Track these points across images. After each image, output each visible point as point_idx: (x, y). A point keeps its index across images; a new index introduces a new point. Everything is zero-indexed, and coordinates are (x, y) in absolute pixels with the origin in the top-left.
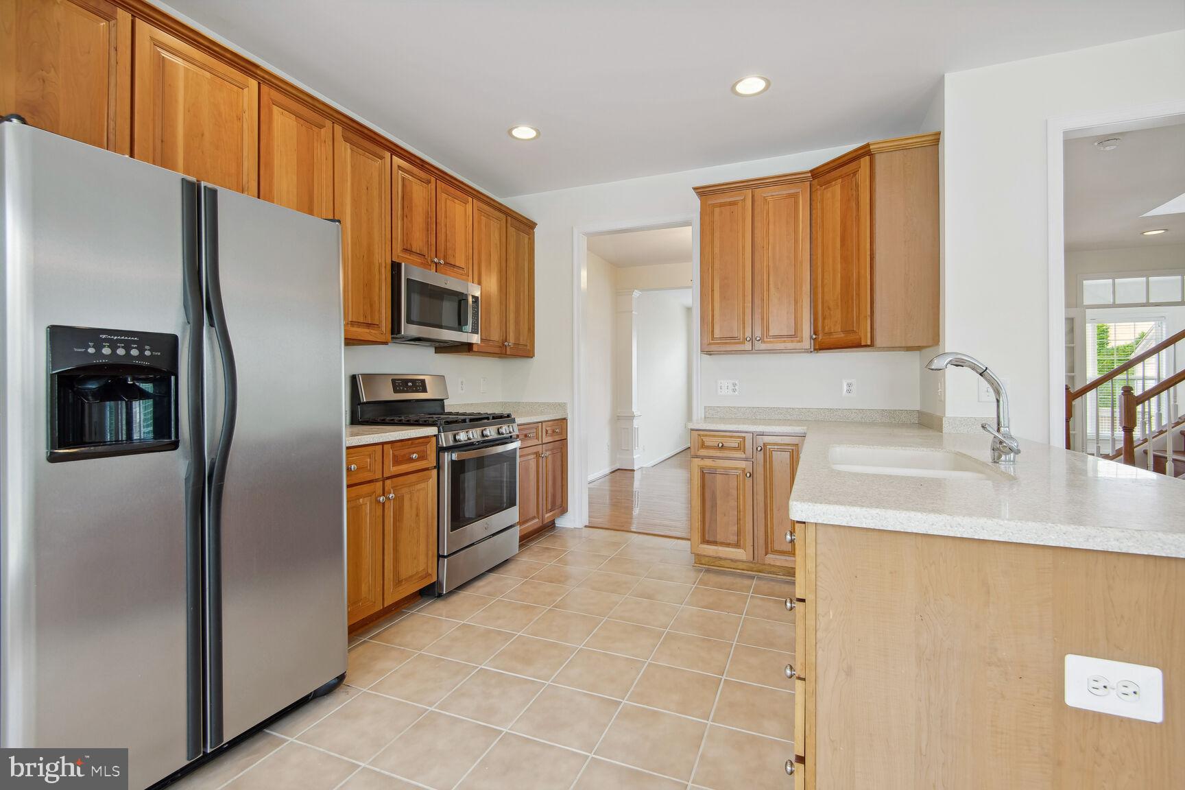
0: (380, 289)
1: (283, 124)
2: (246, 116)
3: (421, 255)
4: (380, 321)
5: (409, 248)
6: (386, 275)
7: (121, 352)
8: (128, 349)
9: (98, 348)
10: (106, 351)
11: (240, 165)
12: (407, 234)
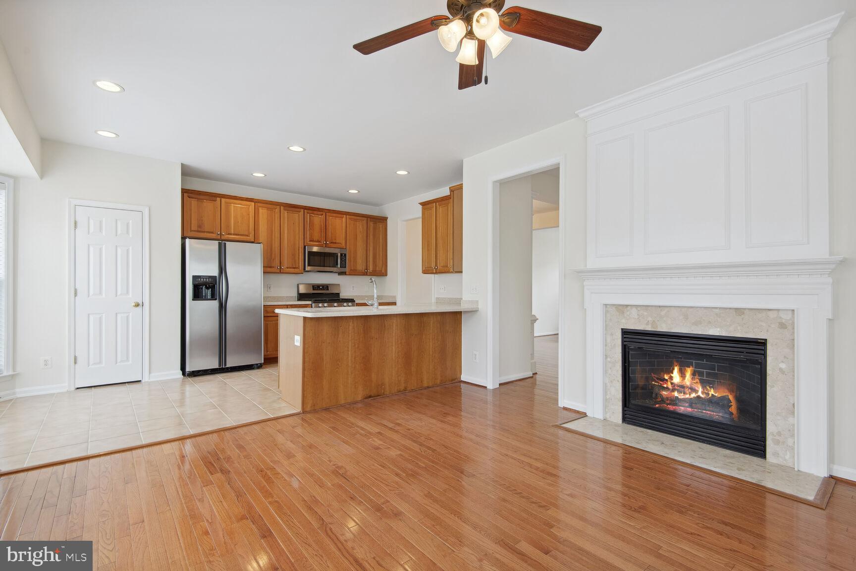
0: (299, 255)
1: (263, 212)
2: (251, 213)
3: (318, 241)
4: (299, 266)
5: (312, 240)
6: (301, 250)
7: (205, 280)
8: (206, 279)
9: (201, 279)
10: (202, 280)
11: (249, 226)
12: (311, 235)
